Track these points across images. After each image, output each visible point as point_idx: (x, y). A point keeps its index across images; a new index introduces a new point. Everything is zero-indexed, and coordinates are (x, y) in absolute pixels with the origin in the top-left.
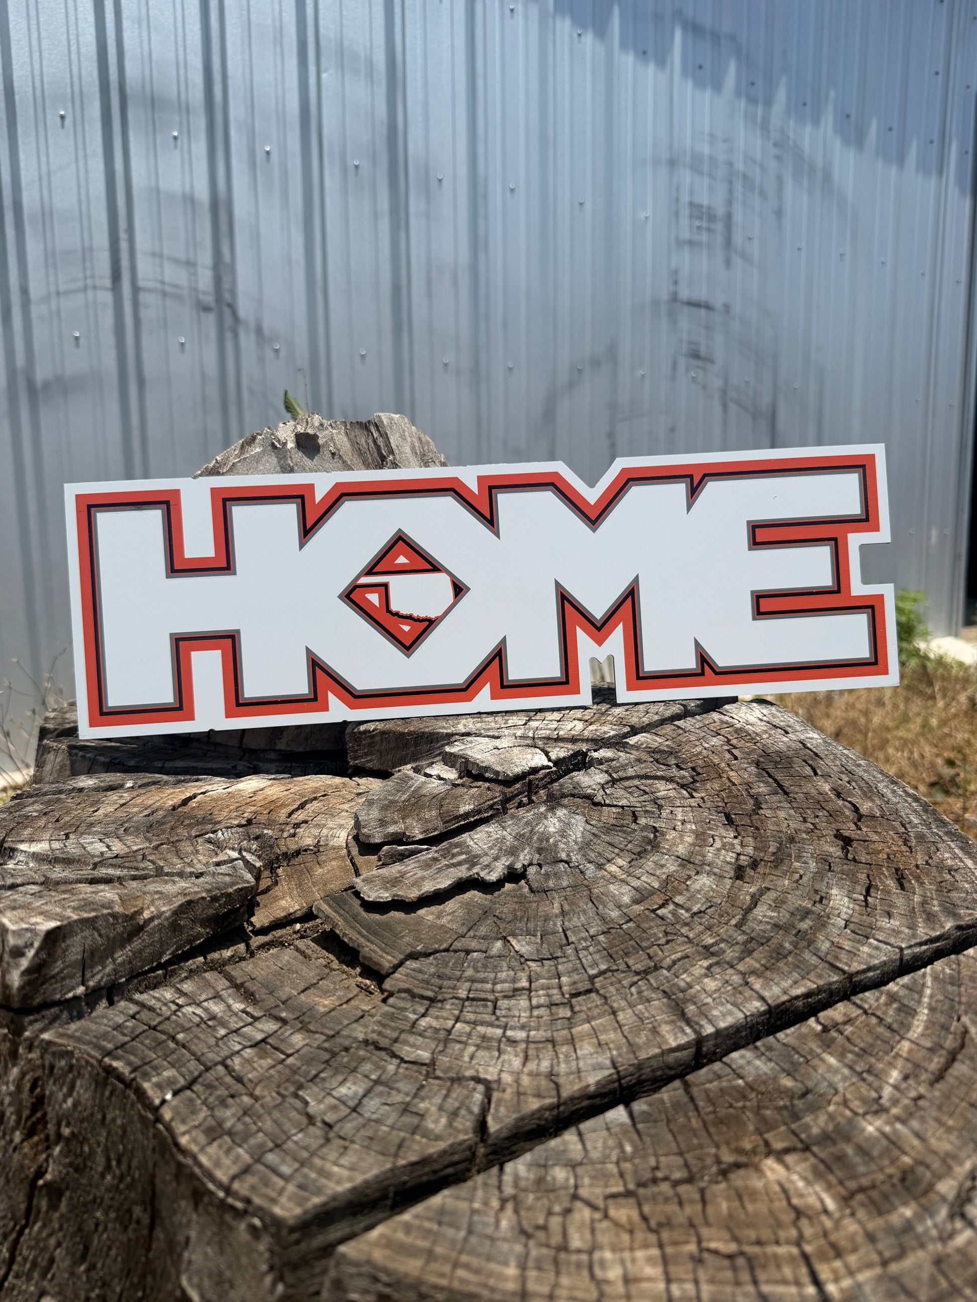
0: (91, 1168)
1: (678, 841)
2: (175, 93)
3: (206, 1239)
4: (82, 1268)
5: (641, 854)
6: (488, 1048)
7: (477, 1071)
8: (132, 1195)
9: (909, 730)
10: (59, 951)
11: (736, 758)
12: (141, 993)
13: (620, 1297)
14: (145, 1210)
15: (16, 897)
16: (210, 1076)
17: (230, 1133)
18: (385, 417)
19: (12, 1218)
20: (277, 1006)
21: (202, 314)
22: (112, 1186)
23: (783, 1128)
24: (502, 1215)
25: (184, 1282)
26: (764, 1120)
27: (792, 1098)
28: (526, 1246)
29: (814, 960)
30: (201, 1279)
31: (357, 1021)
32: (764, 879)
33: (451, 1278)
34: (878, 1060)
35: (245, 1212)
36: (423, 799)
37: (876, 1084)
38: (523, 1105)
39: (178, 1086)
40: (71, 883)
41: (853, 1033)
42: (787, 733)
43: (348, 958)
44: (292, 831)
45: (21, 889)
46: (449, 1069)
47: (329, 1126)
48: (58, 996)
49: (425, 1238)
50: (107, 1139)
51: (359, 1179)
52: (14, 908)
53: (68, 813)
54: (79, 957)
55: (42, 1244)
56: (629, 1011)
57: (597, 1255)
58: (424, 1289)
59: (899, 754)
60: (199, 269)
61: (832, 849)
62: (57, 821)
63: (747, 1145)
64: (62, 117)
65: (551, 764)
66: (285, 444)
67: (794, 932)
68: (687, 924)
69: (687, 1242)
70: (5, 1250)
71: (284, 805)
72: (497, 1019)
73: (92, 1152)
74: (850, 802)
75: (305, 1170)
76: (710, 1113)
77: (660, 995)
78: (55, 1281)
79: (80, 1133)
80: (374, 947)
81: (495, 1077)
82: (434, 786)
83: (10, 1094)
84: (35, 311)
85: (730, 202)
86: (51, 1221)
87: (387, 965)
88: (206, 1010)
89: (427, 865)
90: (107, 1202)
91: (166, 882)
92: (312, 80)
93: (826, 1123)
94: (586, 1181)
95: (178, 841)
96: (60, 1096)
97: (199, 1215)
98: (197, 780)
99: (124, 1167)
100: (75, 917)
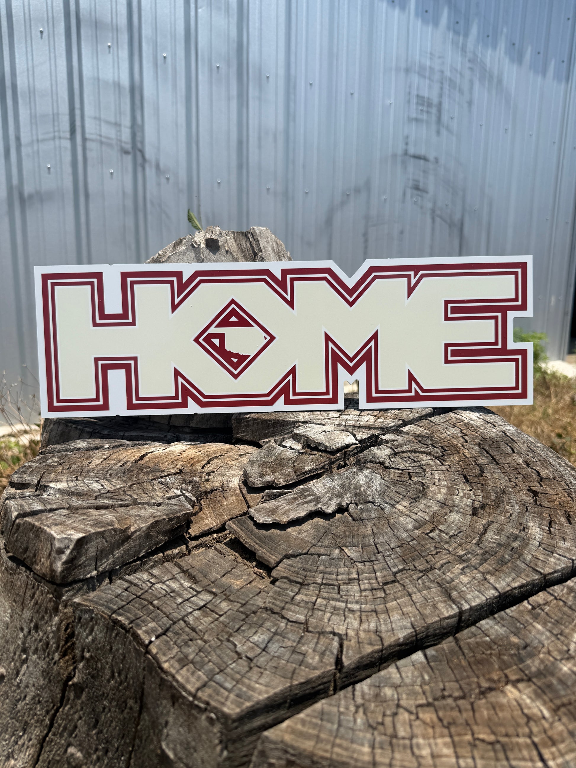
0: (102, 676)
1: (437, 491)
2: (110, 19)
3: (180, 723)
4: (94, 732)
5: (416, 499)
6: (338, 615)
7: (333, 628)
8: (127, 693)
9: (535, 416)
10: (84, 551)
11: (467, 441)
12: (129, 575)
13: (430, 766)
14: (136, 702)
15: (55, 517)
16: (176, 627)
17: (192, 662)
18: (257, 229)
19: (52, 702)
20: (209, 585)
21: (124, 156)
22: (115, 687)
23: (515, 667)
24: (357, 716)
25: (164, 747)
26: (503, 662)
27: (518, 649)
28: (373, 734)
29: (523, 566)
30: (175, 745)
31: (257, 595)
32: (489, 515)
33: (332, 753)
34: (566, 627)
35: (206, 709)
36: (283, 461)
37: (566, 642)
38: (362, 649)
39: (159, 633)
40: (84, 508)
41: (550, 611)
42: (495, 426)
43: (248, 556)
44: (206, 477)
45: (57, 512)
46: (316, 627)
47: (250, 660)
48: (82, 577)
49: (314, 728)
50: (112, 661)
51: (272, 692)
52: (56, 525)
53: (74, 464)
54: (94, 554)
55: (70, 718)
56: (418, 594)
57: (414, 741)
58: (315, 759)
59: (529, 430)
60: (123, 128)
61: (527, 498)
62: (68, 469)
63: (496, 678)
64: (41, 32)
65: (357, 442)
66: (199, 245)
67: (510, 548)
68: (447, 543)
69: (466, 734)
70: (47, 720)
71: (198, 461)
72: (341, 597)
73: (103, 668)
74: (535, 470)
75: (239, 686)
76: (472, 657)
77: (436, 585)
78: (77, 738)
79: (96, 656)
80: (264, 550)
81: (344, 632)
82: (288, 453)
83: (53, 632)
84: (24, 151)
85: (441, 96)
86: (76, 705)
87: (273, 562)
88: (168, 586)
89: (291, 502)
90: (111, 695)
91: (141, 509)
92: (193, 13)
93: (540, 664)
94: (404, 696)
95: (142, 482)
96: (84, 635)
97: (175, 710)
98: (146, 444)
99: (123, 677)
100: (93, 531)
